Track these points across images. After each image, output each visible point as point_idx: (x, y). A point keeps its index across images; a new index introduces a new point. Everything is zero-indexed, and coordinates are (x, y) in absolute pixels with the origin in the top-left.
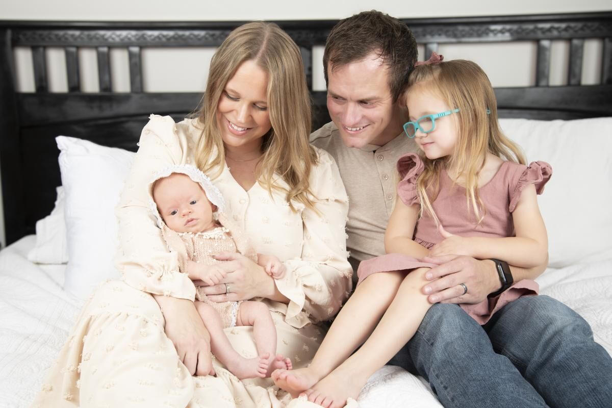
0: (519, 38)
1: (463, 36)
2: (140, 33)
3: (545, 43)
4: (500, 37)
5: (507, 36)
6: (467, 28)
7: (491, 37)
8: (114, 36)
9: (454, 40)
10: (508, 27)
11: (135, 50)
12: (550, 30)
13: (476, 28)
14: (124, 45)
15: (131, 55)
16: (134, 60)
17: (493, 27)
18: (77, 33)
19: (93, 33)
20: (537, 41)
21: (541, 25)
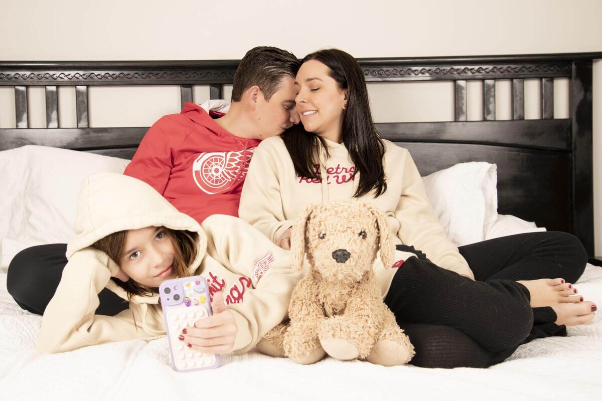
0: (438, 78)
1: (388, 76)
2: (88, 73)
3: (462, 83)
4: (421, 77)
5: (427, 76)
6: (391, 69)
7: (413, 77)
8: (62, 76)
9: (380, 79)
10: (427, 68)
11: (82, 88)
12: (464, 71)
13: (399, 68)
14: (73, 84)
15: (78, 94)
16: (80, 99)
17: (414, 68)
18: (28, 73)
19: (43, 73)
20: (455, 81)
21: (456, 67)
